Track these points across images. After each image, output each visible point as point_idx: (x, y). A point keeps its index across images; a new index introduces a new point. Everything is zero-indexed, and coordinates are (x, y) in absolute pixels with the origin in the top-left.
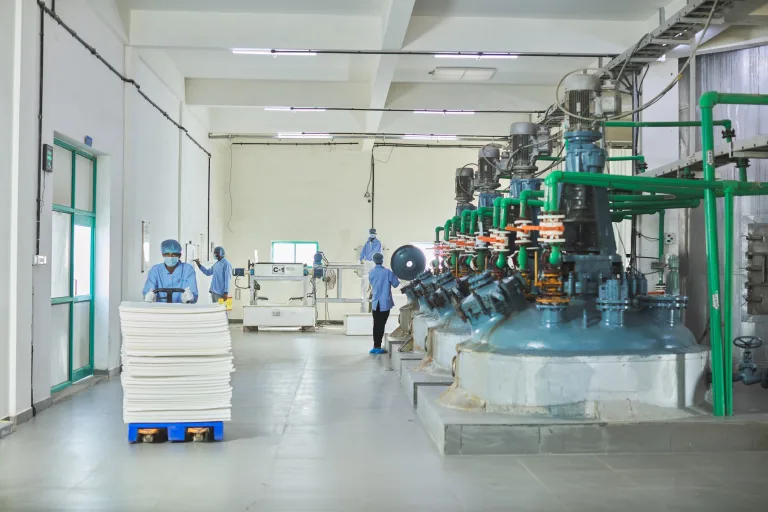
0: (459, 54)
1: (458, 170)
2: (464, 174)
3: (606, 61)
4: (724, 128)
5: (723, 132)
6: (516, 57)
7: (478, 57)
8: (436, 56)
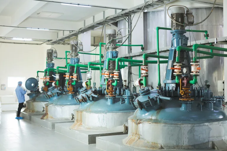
0: (71, 4)
1: (48, 50)
2: (50, 51)
3: (119, 11)
4: (205, 33)
5: (204, 35)
6: (91, 7)
7: (77, 5)
8: (62, 4)
